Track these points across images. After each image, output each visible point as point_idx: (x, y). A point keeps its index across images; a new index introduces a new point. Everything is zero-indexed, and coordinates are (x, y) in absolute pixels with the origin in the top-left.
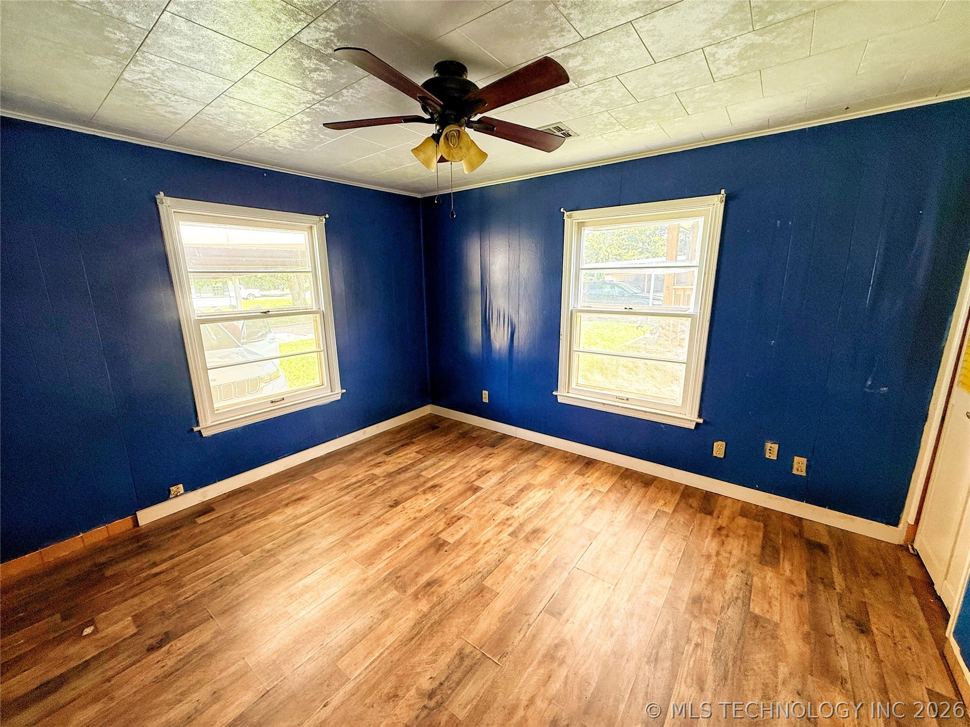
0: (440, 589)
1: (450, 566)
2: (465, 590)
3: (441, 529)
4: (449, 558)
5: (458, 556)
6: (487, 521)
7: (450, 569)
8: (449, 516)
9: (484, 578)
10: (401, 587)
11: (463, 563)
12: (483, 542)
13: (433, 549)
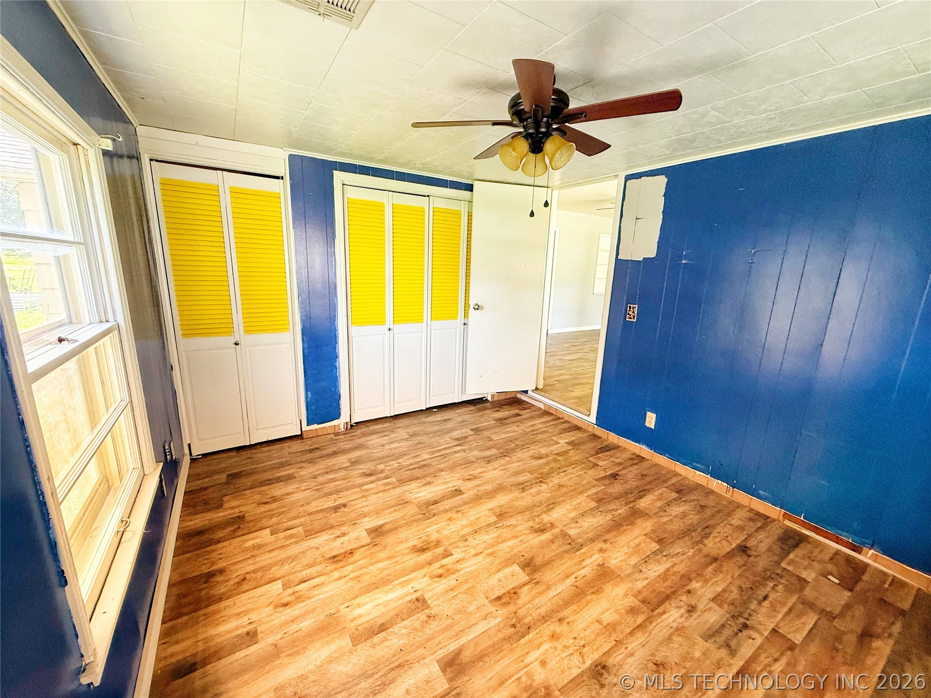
0: (533, 525)
1: (521, 541)
2: (513, 519)
3: (526, 588)
4: (521, 548)
5: (512, 548)
6: (466, 581)
7: (522, 538)
8: (512, 608)
9: (495, 523)
10: (566, 536)
11: (509, 540)
12: (482, 555)
13: (537, 563)
